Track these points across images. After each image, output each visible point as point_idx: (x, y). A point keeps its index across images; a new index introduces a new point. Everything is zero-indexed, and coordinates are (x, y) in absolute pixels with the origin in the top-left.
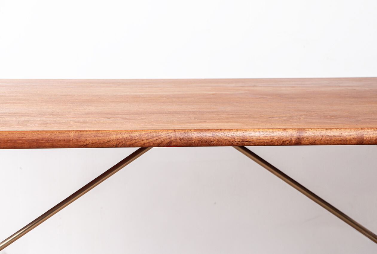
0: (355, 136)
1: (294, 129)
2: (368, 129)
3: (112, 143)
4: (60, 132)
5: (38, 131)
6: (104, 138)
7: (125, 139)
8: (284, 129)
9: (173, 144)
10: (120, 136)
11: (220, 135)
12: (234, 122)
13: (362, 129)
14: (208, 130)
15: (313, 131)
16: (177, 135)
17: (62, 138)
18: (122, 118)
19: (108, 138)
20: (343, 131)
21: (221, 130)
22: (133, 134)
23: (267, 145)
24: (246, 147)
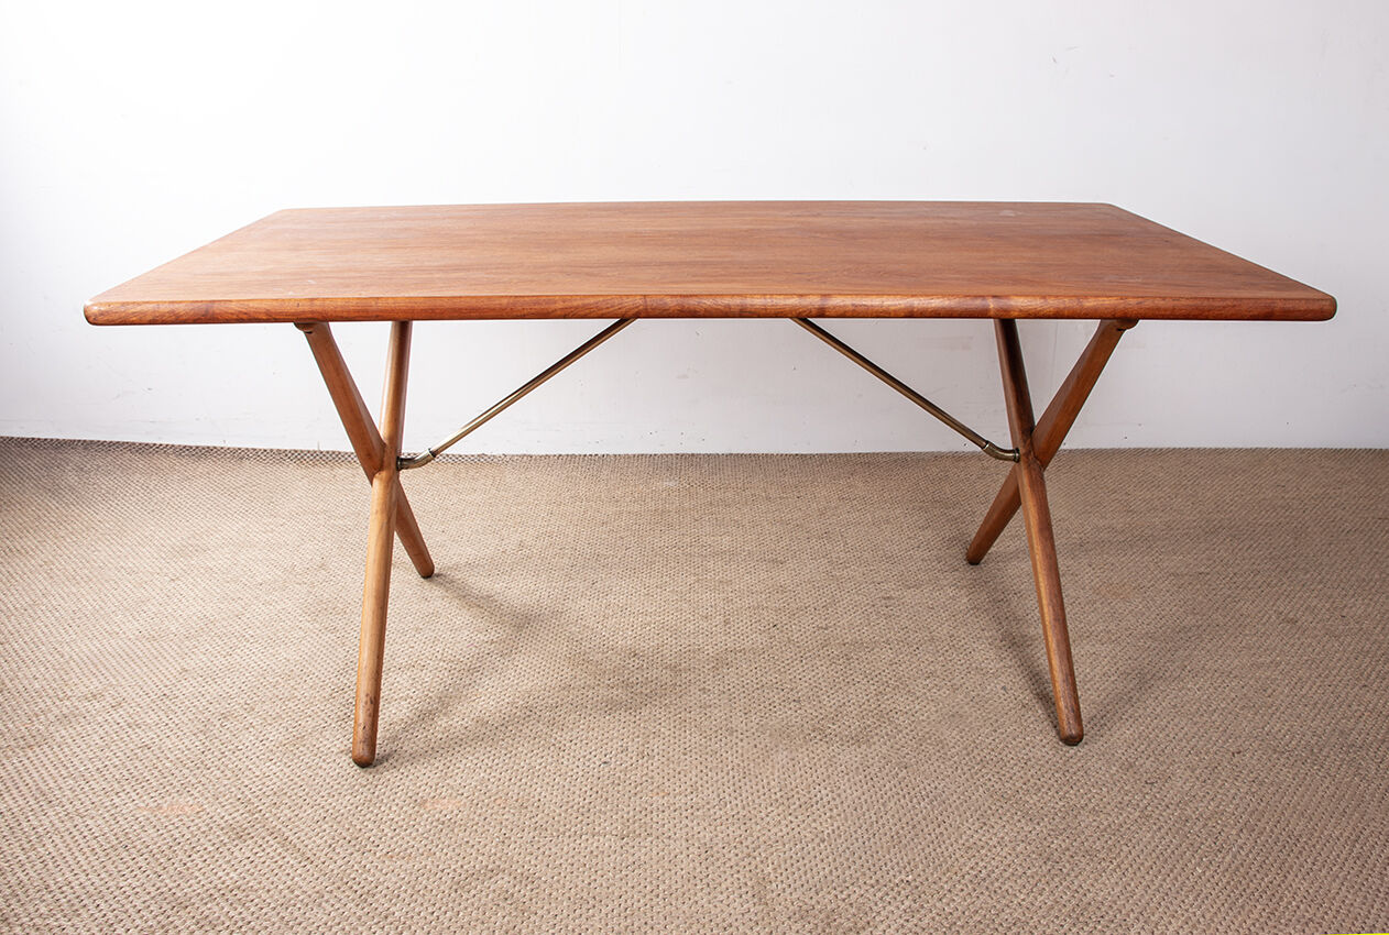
0: (903, 306)
1: (818, 295)
2: (921, 296)
3: (559, 312)
4: (489, 298)
5: (460, 297)
6: (547, 306)
7: (576, 308)
8: (801, 295)
9: (643, 314)
10: (568, 304)
11: (708, 302)
12: (742, 282)
13: (913, 296)
14: (691, 296)
15: (842, 298)
16: (649, 303)
17: (492, 307)
18: (587, 274)
19: (553, 307)
20: (884, 298)
21: (711, 295)
22: (586, 301)
23: (777, 317)
24: (810, 319)
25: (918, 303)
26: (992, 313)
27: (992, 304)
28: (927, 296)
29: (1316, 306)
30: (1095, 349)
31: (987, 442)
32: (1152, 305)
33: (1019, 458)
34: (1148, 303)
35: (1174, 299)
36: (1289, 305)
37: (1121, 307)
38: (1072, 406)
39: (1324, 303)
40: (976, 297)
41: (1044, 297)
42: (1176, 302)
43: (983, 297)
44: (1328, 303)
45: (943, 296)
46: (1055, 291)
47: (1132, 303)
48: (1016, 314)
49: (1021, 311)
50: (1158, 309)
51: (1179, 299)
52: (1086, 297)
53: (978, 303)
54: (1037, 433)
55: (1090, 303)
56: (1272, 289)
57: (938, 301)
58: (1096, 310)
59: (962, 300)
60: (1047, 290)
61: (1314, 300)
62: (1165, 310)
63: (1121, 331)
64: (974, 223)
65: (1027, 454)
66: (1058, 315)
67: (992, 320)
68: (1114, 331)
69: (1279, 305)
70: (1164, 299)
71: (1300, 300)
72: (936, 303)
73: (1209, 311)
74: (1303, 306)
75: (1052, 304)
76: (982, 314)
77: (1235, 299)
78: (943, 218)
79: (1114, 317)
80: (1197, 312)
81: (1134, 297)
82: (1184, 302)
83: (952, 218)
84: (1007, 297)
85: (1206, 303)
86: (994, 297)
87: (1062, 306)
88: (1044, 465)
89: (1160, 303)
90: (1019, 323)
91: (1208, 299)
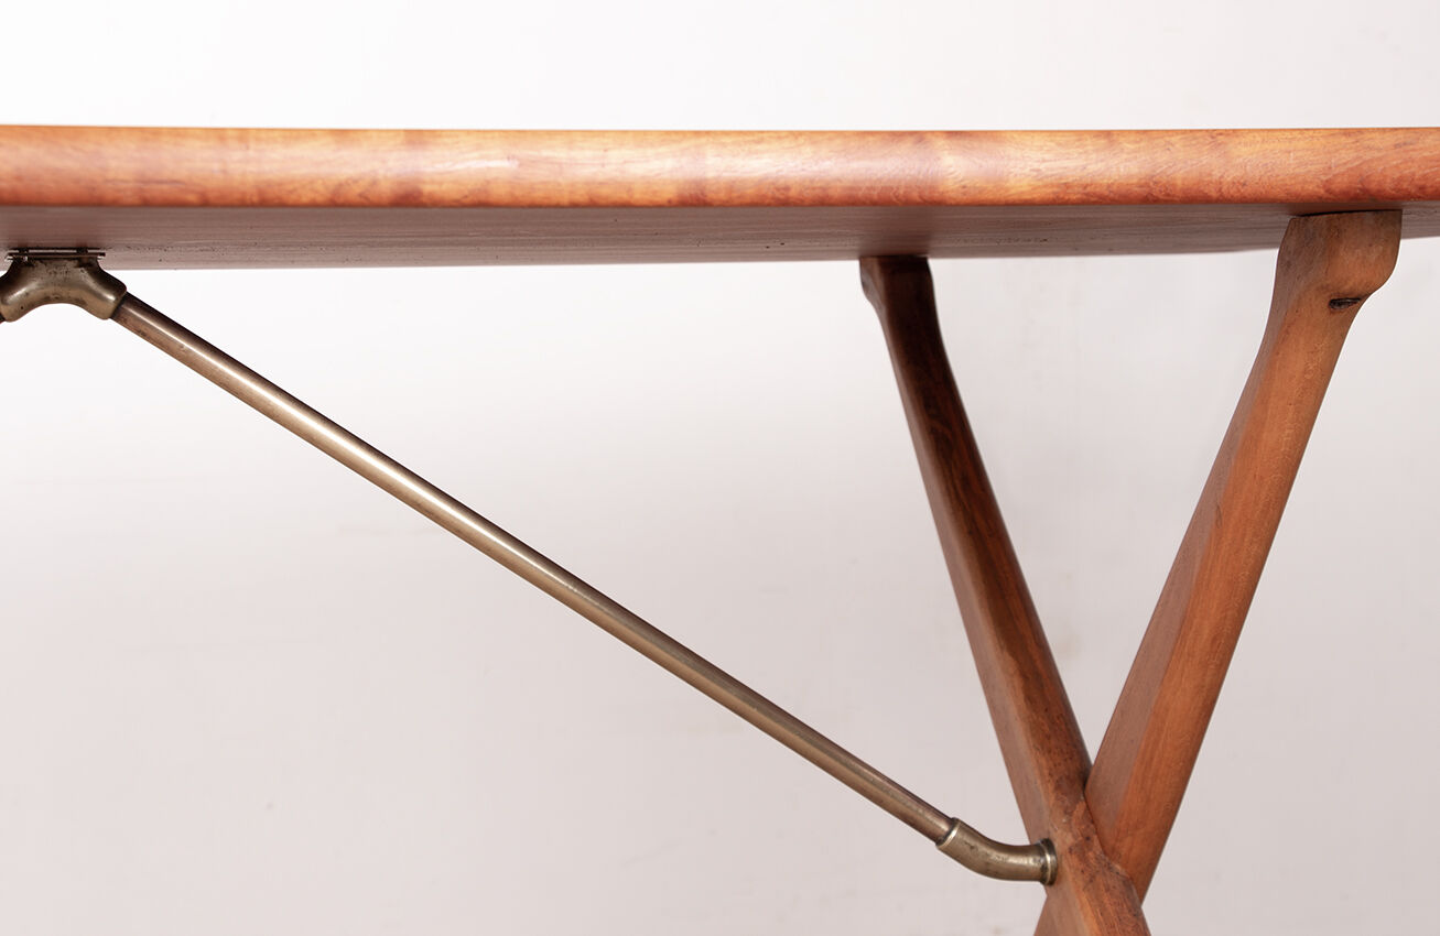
27: (948, 157)
31: (953, 822)
33: (1057, 869)
37: (1346, 155)
43: (917, 134)
47: (1377, 148)
53: (903, 154)
55: (1248, 149)
65: (1080, 849)
75: (1131, 153)
86: (953, 133)
88: (1138, 880)
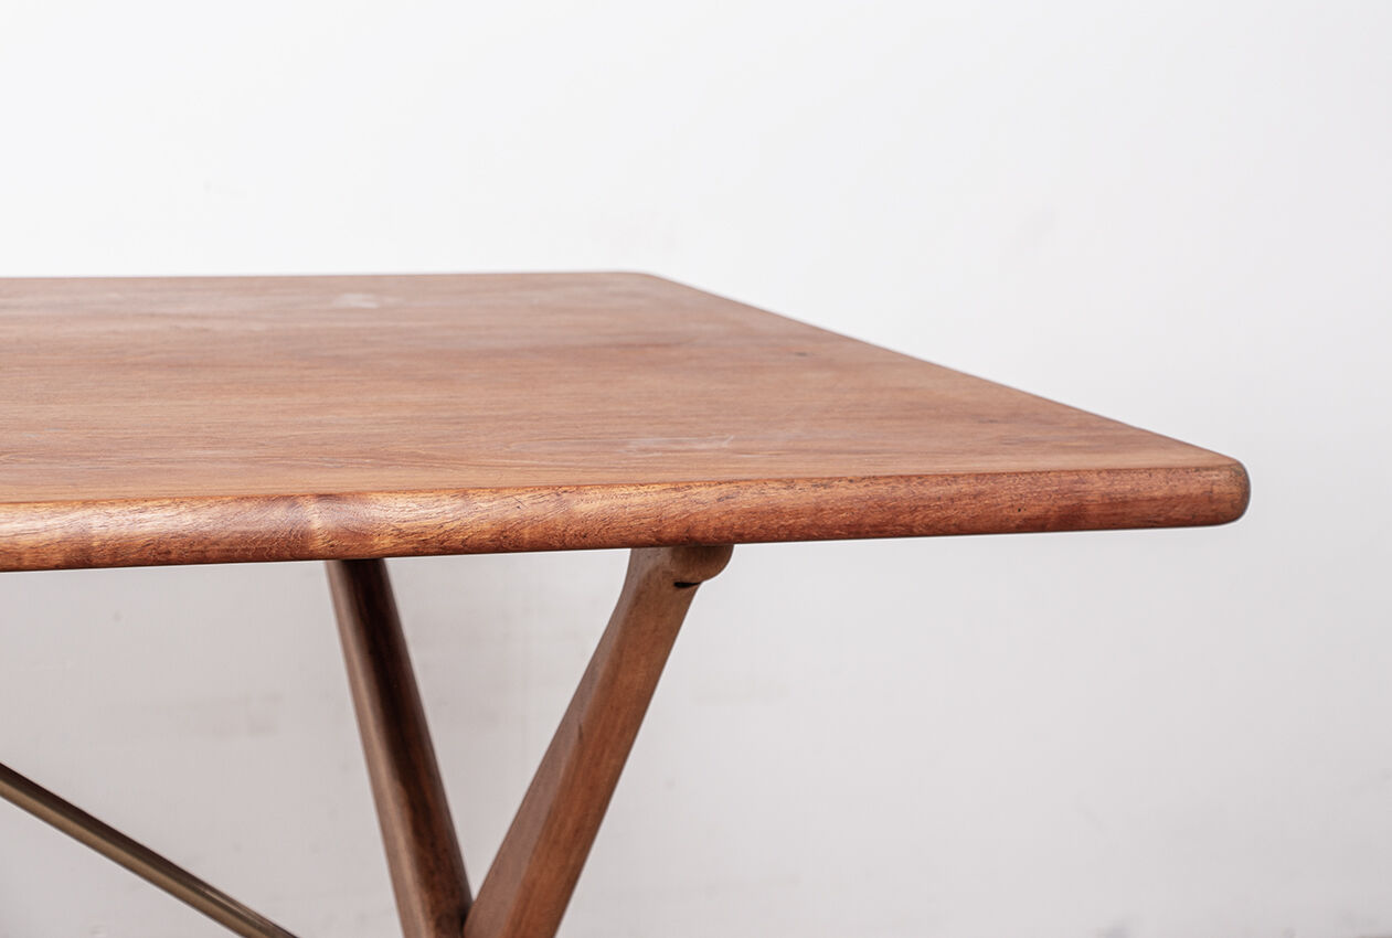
0: (58, 534)
25: (105, 524)
26: (318, 545)
27: (318, 519)
28: (127, 501)
29: (1194, 486)
30: (620, 649)
32: (760, 501)
34: (749, 499)
35: (820, 483)
36: (1123, 487)
37: (676, 509)
38: (570, 824)
39: (1214, 476)
40: (272, 499)
41: (463, 493)
42: (822, 491)
43: (290, 499)
44: (1224, 475)
45: (177, 501)
46: (492, 478)
47: (702, 503)
48: (387, 543)
49: (400, 533)
50: (778, 512)
51: (827, 483)
52: (579, 487)
53: (276, 519)
54: (479, 920)
55: (590, 506)
56: (1077, 449)
57: (159, 514)
58: (608, 522)
59: (232, 509)
60: (470, 477)
61: (1186, 469)
62: (796, 514)
63: (687, 586)
64: (258, 327)
66: (504, 542)
67: (321, 564)
68: (668, 589)
69: (1097, 488)
70: (790, 483)
71: (1150, 471)
72: (156, 522)
73: (915, 510)
74: (1159, 488)
75: (485, 512)
76: (289, 549)
77: (979, 476)
78: (167, 316)
79: (659, 543)
80: (877, 517)
81: (709, 484)
82: (843, 491)
83: (194, 317)
84: (358, 496)
85: (902, 490)
86: (323, 497)
87: (513, 515)
89: (783, 497)
90: (399, 572)
91: (908, 478)
